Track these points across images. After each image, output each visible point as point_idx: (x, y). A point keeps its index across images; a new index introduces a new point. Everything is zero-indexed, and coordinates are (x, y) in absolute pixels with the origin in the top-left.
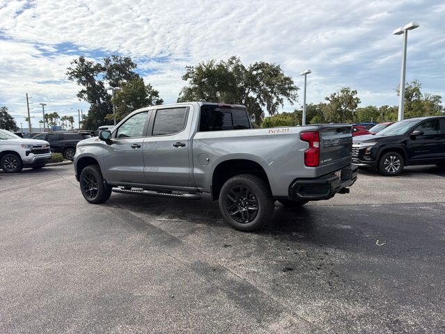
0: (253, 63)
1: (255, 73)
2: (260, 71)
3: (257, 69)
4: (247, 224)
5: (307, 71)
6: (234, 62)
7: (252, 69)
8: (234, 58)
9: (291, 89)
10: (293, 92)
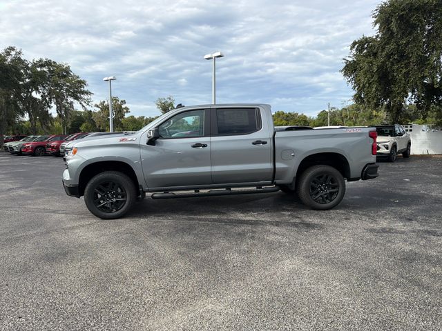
0: (37, 59)
1: (39, 69)
2: (45, 69)
3: (42, 66)
4: (329, 204)
5: (112, 77)
6: (13, 53)
7: (35, 65)
8: (12, 49)
9: (83, 93)
10: (85, 97)
